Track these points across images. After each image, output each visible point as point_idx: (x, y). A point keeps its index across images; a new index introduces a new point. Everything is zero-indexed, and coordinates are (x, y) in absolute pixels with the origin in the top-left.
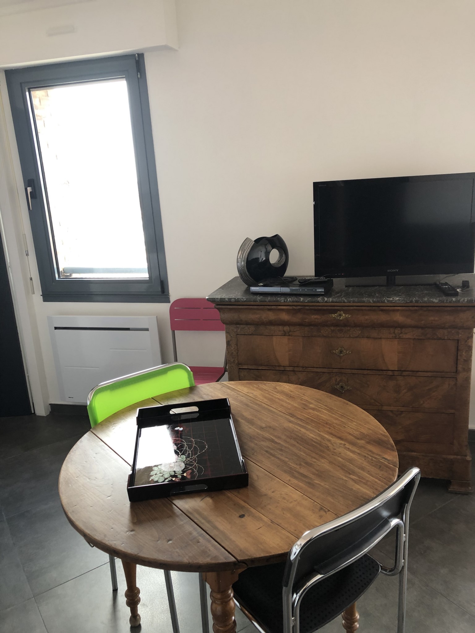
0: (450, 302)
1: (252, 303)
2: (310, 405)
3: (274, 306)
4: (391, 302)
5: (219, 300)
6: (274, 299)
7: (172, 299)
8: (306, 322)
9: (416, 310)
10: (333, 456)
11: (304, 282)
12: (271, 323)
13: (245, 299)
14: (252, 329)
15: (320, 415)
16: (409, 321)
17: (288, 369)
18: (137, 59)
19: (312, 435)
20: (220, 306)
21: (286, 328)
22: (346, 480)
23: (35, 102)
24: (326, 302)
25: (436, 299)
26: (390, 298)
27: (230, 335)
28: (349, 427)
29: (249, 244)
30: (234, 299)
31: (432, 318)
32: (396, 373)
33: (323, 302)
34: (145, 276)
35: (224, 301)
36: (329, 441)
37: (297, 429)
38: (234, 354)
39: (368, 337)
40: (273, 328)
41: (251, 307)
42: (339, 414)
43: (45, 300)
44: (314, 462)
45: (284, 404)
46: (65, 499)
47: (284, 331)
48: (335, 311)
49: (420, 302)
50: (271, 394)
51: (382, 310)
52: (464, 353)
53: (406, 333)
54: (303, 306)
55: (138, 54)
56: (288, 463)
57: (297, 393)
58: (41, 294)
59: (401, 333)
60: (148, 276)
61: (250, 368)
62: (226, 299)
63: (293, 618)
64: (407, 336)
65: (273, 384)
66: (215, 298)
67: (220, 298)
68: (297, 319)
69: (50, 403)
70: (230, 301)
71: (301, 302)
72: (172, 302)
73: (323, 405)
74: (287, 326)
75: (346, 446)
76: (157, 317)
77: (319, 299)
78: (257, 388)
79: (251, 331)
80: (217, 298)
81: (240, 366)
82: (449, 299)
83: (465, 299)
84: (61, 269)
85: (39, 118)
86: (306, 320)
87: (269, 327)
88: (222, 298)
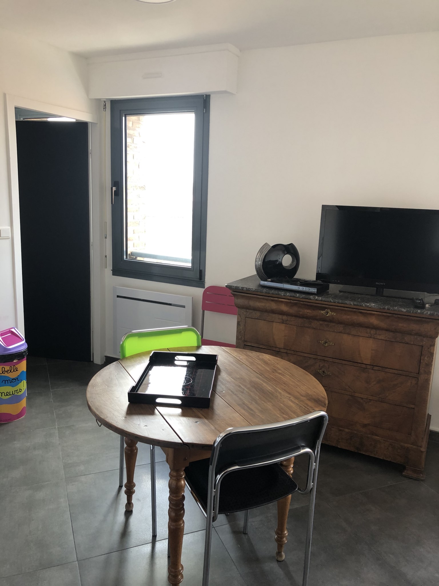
0: (416, 313)
1: (259, 293)
2: (279, 371)
3: (276, 298)
4: (368, 307)
5: (234, 287)
6: (276, 292)
7: (207, 286)
8: (300, 314)
9: (389, 316)
10: (278, 402)
11: (305, 282)
12: (273, 312)
13: (254, 290)
14: (258, 314)
15: (283, 378)
16: (382, 325)
17: (282, 351)
18: (205, 99)
19: (270, 388)
20: (235, 293)
21: (285, 317)
22: (279, 417)
23: (129, 124)
24: (317, 300)
25: (404, 309)
26: (368, 303)
27: (240, 317)
28: (300, 388)
29: (267, 248)
30: (246, 288)
31: (402, 325)
32: (368, 367)
33: (314, 300)
34: (189, 265)
35: (238, 289)
36: (280, 393)
37: (261, 383)
38: (242, 333)
39: (349, 334)
40: (274, 315)
41: (259, 296)
42: (297, 379)
43: (113, 274)
44: (262, 403)
45: (260, 367)
46: (88, 395)
47: (282, 319)
48: (323, 309)
49: (391, 310)
50: (253, 359)
51: (361, 313)
52: (426, 358)
53: (380, 335)
54: (299, 301)
55: (206, 95)
56: (244, 400)
57: (273, 362)
58: (112, 269)
59: (376, 334)
60: (191, 266)
61: (253, 346)
62: (240, 288)
63: (214, 490)
64: (380, 337)
65: (257, 354)
66: (231, 286)
67: (236, 286)
68: (293, 310)
69: (106, 355)
70: (243, 290)
71: (297, 297)
72: (206, 288)
73: (289, 372)
74: (285, 316)
75: (290, 398)
76: (192, 298)
77: (311, 296)
78: (245, 354)
79: (257, 315)
80: (233, 286)
81: (245, 342)
82: (415, 310)
83: (428, 312)
84: (129, 252)
85: (130, 136)
86: (300, 313)
87: (271, 314)
88: (237, 287)
